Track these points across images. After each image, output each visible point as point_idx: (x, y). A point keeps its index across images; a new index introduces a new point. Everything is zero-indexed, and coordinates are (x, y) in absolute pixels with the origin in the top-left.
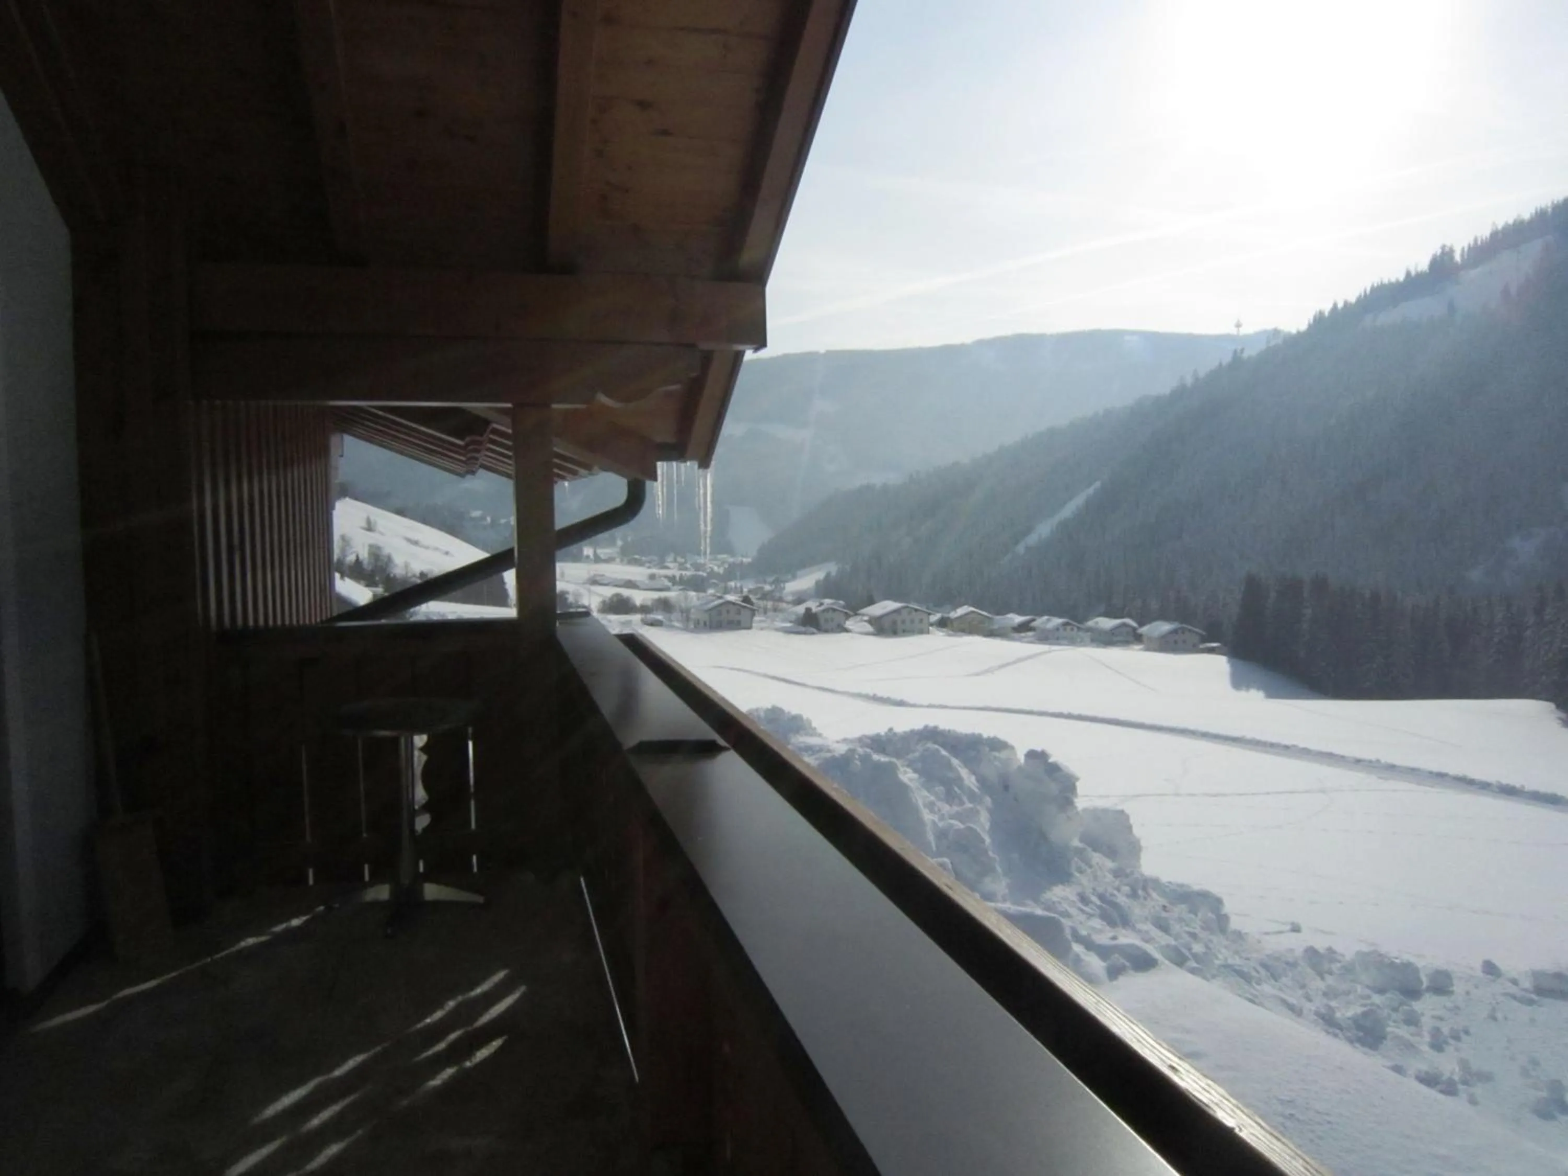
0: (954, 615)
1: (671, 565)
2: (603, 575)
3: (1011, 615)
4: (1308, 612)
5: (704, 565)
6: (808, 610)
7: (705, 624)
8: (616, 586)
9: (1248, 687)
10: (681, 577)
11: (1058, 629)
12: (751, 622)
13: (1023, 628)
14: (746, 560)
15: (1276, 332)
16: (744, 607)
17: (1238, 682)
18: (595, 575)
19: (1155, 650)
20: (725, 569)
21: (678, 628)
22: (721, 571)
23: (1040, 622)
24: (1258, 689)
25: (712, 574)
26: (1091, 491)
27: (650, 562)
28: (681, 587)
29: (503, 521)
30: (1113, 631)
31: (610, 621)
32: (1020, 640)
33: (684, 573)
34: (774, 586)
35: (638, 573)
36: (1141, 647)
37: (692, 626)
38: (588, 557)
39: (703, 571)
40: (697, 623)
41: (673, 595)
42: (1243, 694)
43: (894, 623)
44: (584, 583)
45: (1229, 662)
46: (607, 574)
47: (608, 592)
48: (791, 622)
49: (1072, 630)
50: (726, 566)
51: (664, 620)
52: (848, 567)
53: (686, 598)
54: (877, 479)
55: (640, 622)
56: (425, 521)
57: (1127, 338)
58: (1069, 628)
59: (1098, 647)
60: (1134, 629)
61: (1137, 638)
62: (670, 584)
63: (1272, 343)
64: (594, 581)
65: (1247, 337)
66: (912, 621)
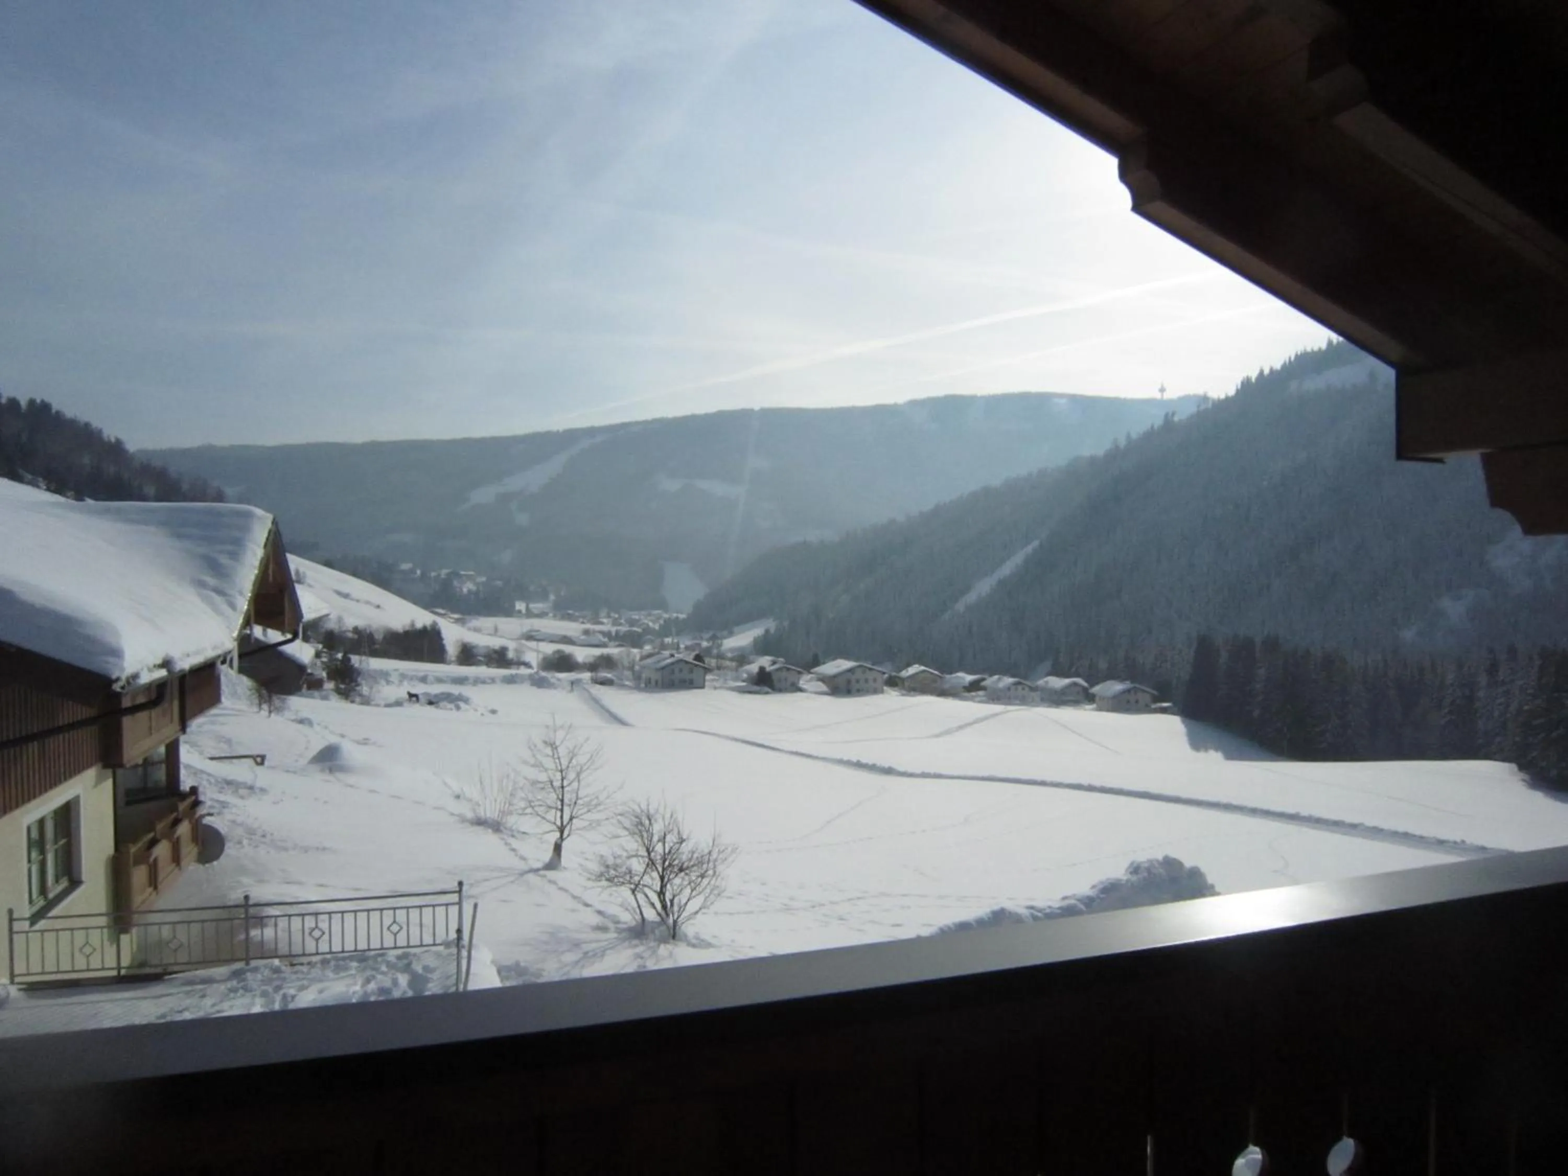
0: (905, 673)
1: (605, 620)
2: (538, 631)
3: (960, 674)
4: (1262, 672)
5: (638, 621)
6: (762, 669)
7: (657, 682)
8: (552, 642)
9: (1206, 749)
10: (617, 632)
11: (1009, 689)
12: (704, 681)
13: (974, 687)
14: (682, 616)
15: (1205, 398)
16: (696, 666)
17: (1197, 744)
18: (531, 631)
19: (1108, 710)
20: (660, 626)
21: (630, 688)
22: (657, 627)
23: (990, 681)
24: (1216, 749)
25: (647, 630)
26: (1029, 549)
27: (584, 617)
28: (617, 643)
29: (433, 574)
30: (1064, 691)
31: (559, 680)
32: (972, 699)
33: (619, 628)
34: (711, 644)
35: (572, 628)
36: (1094, 706)
37: (643, 685)
38: (520, 612)
39: (639, 626)
40: (648, 682)
41: (613, 651)
42: (1202, 755)
43: (849, 682)
44: (518, 639)
45: (1183, 722)
46: (543, 630)
47: (549, 649)
48: (744, 681)
49: (1023, 689)
50: (662, 622)
51: (614, 678)
52: (786, 623)
53: (628, 655)
54: (813, 535)
55: (590, 682)
56: (355, 574)
57: (1056, 400)
58: (1020, 687)
59: (1049, 706)
60: (1085, 690)
61: (1090, 698)
62: (606, 640)
63: (1202, 407)
64: (530, 637)
65: (1171, 402)
66: (866, 681)
